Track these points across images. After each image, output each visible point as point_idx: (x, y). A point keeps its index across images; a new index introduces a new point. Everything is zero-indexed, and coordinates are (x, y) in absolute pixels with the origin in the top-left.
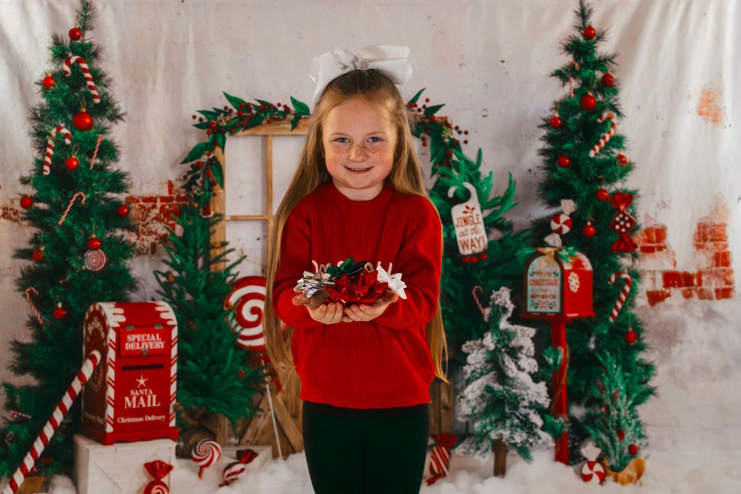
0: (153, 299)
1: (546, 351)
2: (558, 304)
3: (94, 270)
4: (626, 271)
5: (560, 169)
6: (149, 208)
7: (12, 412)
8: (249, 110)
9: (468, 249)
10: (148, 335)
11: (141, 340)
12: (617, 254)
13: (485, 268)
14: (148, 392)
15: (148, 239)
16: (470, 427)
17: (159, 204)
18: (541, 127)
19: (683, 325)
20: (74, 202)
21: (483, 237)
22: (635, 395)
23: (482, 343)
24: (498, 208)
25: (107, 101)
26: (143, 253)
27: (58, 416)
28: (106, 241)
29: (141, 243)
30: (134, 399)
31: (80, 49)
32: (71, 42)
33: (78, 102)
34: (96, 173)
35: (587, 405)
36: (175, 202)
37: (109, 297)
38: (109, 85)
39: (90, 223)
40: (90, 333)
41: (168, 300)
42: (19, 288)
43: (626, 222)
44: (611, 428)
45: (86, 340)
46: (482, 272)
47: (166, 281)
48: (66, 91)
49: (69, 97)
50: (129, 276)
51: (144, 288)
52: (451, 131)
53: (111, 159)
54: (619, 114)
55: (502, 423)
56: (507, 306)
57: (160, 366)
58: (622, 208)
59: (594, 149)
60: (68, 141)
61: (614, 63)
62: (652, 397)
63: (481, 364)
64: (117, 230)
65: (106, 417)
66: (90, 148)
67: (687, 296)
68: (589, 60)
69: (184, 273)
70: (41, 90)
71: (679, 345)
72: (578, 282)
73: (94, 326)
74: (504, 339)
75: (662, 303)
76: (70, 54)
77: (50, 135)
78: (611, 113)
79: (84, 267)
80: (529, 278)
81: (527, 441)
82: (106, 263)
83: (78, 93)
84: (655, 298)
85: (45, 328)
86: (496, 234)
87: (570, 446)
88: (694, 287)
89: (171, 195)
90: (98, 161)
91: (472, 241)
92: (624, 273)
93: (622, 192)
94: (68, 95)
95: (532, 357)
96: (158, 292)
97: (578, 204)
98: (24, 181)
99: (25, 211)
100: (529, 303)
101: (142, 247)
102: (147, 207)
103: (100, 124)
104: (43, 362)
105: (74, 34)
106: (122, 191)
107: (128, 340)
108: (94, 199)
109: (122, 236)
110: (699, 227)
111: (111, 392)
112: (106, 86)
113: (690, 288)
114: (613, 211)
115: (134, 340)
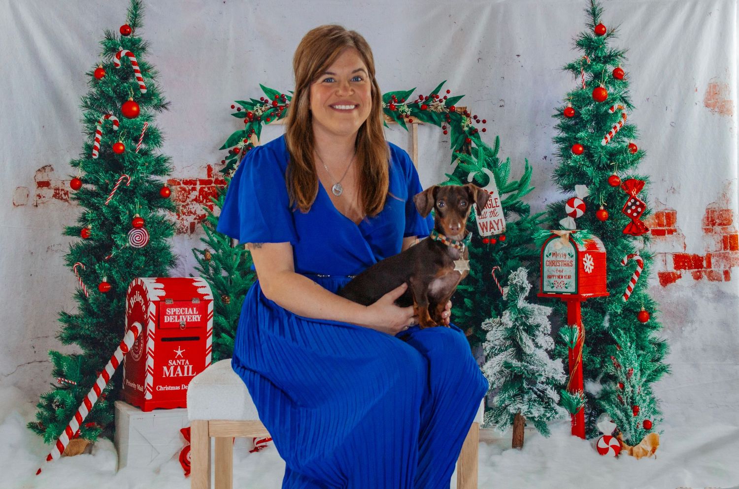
0: (191, 275)
1: (563, 329)
2: (573, 284)
3: (137, 247)
4: (638, 254)
5: (574, 156)
6: (189, 190)
7: (59, 378)
8: (284, 101)
9: (487, 231)
10: (186, 309)
11: (179, 314)
12: (629, 237)
13: (503, 249)
14: (185, 362)
15: (188, 219)
16: (489, 401)
17: (198, 187)
18: (556, 116)
19: (694, 306)
20: (120, 183)
21: (501, 219)
22: (648, 372)
23: (501, 321)
24: (516, 192)
25: (152, 91)
26: (183, 232)
27: (101, 383)
28: (149, 220)
29: (181, 222)
30: (172, 368)
31: (129, 44)
32: (121, 37)
33: (127, 91)
34: (141, 157)
35: (603, 381)
36: (213, 185)
37: (150, 273)
38: (155, 77)
39: (133, 203)
40: (133, 306)
41: (205, 276)
42: (68, 263)
43: (637, 207)
44: (626, 404)
45: (128, 313)
46: (501, 253)
47: (204, 258)
48: (115, 81)
49: (118, 87)
50: (169, 253)
51: (183, 265)
52: (470, 120)
53: (155, 144)
54: (629, 105)
55: (521, 398)
56: (524, 286)
57: (197, 338)
58: (633, 193)
59: (606, 138)
60: (115, 128)
61: (624, 58)
62: (664, 374)
63: (499, 341)
64: (159, 210)
65: (146, 385)
66: (136, 134)
67: (698, 277)
68: (600, 55)
69: (220, 251)
70: (92, 81)
71: (690, 324)
72: (593, 264)
73: (136, 299)
74: (522, 317)
75: (673, 284)
76: (121, 48)
77: (99, 122)
78: (621, 104)
79: (128, 245)
80: (546, 259)
81: (544, 415)
82: (148, 241)
83: (127, 83)
84: (666, 279)
85: (91, 301)
86: (514, 217)
87: (586, 421)
88: (703, 269)
89: (210, 178)
90: (143, 146)
91: (491, 223)
92: (636, 255)
93: (633, 178)
94: (118, 85)
95: (549, 335)
96: (196, 268)
97: (592, 189)
98: (75, 164)
99: (75, 192)
100: (545, 283)
101: (182, 226)
102: (187, 189)
103: (146, 112)
104: (88, 332)
105: (125, 30)
106: (165, 174)
107: (167, 314)
108: (139, 181)
109: (164, 216)
110: (708, 213)
111: (150, 362)
112: (152, 78)
113: (700, 269)
114: (625, 196)
115: (172, 314)
